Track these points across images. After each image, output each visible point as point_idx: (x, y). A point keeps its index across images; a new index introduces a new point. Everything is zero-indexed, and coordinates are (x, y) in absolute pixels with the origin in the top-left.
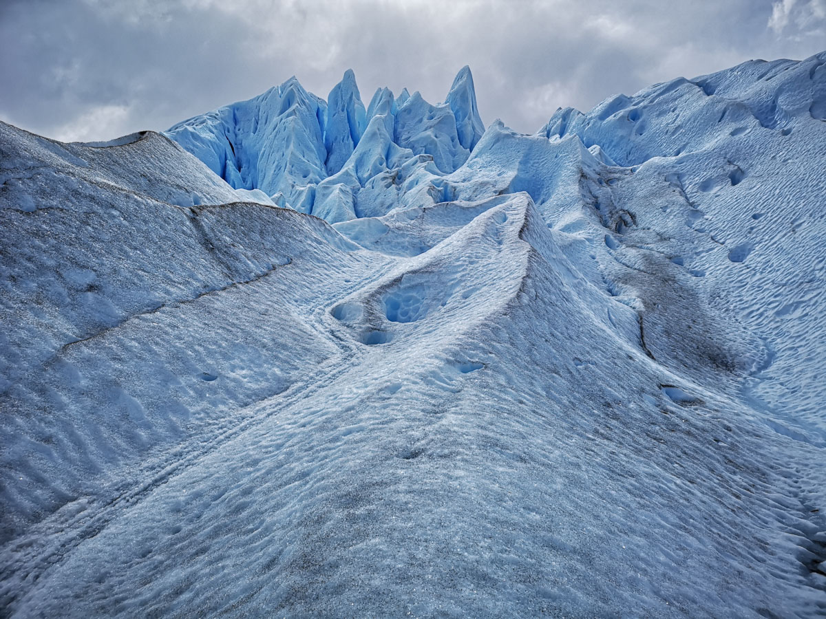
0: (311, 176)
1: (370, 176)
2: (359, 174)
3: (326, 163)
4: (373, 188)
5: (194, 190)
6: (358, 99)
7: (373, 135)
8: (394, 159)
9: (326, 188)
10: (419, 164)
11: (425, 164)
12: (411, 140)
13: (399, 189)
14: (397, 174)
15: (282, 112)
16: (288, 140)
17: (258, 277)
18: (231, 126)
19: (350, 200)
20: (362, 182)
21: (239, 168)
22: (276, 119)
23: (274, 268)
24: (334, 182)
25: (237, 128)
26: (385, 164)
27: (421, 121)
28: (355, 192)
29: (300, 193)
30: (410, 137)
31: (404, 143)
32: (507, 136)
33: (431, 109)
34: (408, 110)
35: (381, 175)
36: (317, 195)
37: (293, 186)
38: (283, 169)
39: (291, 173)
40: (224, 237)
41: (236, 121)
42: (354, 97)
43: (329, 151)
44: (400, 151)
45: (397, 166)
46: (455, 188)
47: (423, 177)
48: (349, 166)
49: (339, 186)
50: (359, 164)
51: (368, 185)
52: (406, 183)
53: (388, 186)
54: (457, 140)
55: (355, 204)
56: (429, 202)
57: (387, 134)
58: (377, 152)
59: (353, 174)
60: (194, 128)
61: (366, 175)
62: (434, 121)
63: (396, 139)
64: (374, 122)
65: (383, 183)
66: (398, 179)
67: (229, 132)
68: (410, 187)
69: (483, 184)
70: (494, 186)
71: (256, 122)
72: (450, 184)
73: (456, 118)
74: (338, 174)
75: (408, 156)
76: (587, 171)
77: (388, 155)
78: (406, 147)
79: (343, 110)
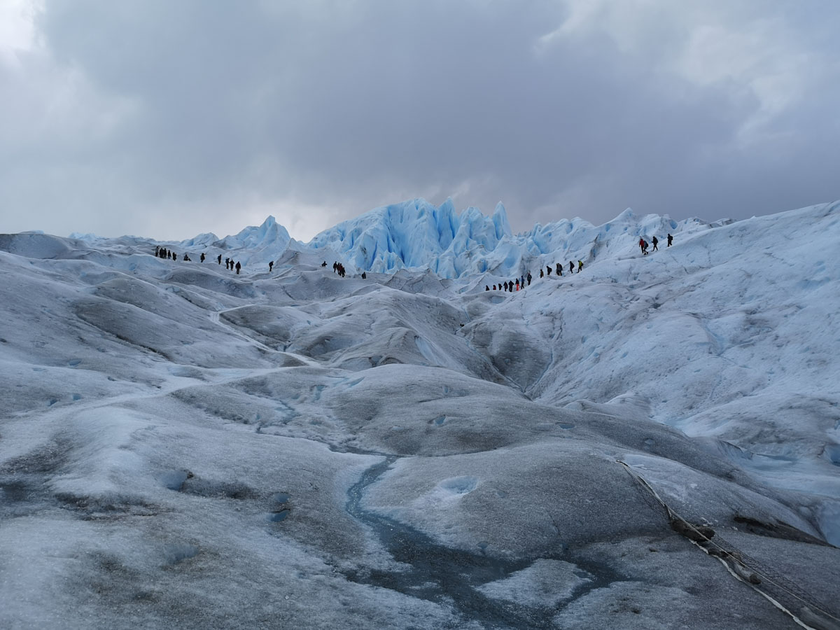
1: (459, 254)
2: (456, 252)
4: (461, 258)
7: (461, 234)
9: (442, 258)
10: (478, 249)
11: (481, 249)
12: (477, 236)
13: (470, 260)
14: (470, 253)
15: (418, 218)
19: (452, 264)
22: (414, 220)
24: (445, 255)
25: (391, 219)
26: (465, 247)
27: (481, 227)
28: (454, 259)
31: (473, 237)
34: (476, 222)
36: (439, 261)
37: (428, 256)
38: (422, 247)
39: (426, 249)
41: (390, 215)
42: (452, 212)
44: (472, 242)
45: (471, 249)
47: (479, 256)
48: (451, 248)
50: (456, 246)
52: (472, 258)
54: (495, 235)
57: (467, 235)
58: (463, 242)
59: (453, 251)
62: (486, 228)
63: (471, 236)
64: (462, 228)
65: (465, 256)
67: (387, 222)
68: (474, 260)
71: (402, 217)
72: (487, 260)
73: (496, 226)
74: (447, 251)
75: (474, 244)
76: (524, 257)
77: (467, 243)
78: (474, 240)
79: (447, 215)
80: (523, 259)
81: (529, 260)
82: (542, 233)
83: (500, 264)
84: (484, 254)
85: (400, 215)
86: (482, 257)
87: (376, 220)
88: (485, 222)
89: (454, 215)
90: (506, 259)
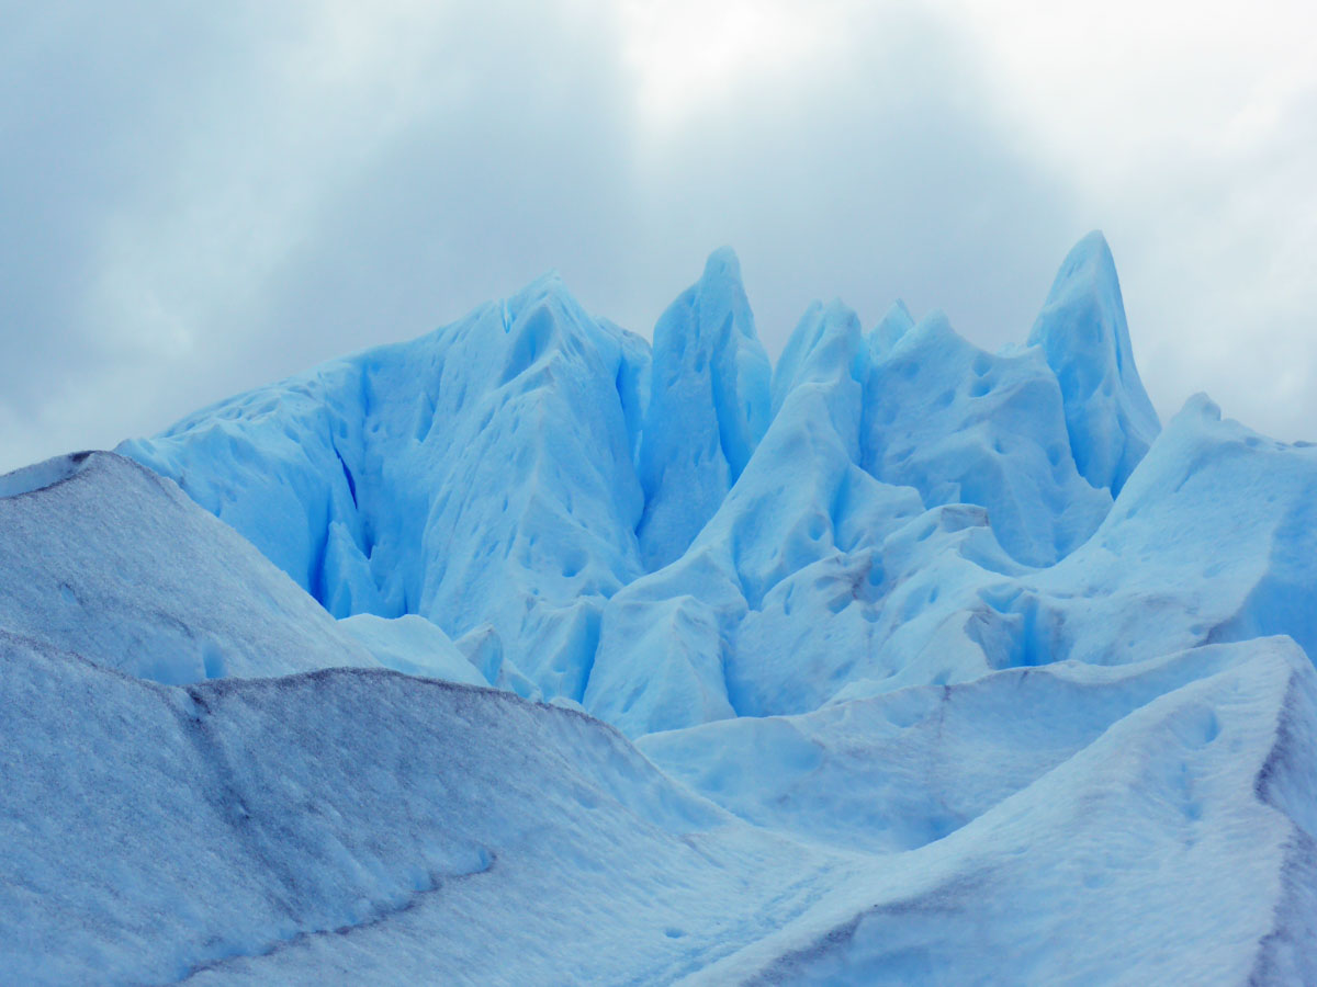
0: (590, 570)
1: (779, 574)
2: (746, 567)
3: (639, 530)
4: (787, 610)
5: (208, 629)
6: (748, 332)
7: (793, 446)
8: (860, 518)
9: (635, 609)
10: (940, 536)
11: (961, 535)
12: (916, 457)
13: (873, 617)
14: (869, 568)
15: (511, 373)
16: (523, 459)
17: (382, 913)
18: (351, 417)
19: (711, 650)
20: (752, 592)
21: (368, 546)
22: (489, 396)
23: (436, 886)
24: (662, 593)
25: (372, 421)
26: (827, 535)
27: (948, 398)
28: (729, 622)
29: (553, 625)
30: (910, 451)
31: (891, 468)
32: (1232, 449)
33: (984, 364)
34: (908, 367)
35: (815, 570)
36: (606, 632)
37: (530, 604)
38: (502, 547)
39: (527, 560)
40: (284, 780)
41: (368, 402)
42: (735, 329)
43: (651, 493)
45: (870, 542)
46: (1060, 616)
48: (714, 538)
49: (676, 603)
51: (772, 601)
53: (838, 606)
54: (1068, 459)
55: (728, 664)
56: (971, 664)
57: (837, 440)
58: (804, 496)
59: (725, 565)
60: (242, 427)
61: (766, 569)
62: (990, 400)
63: (867, 454)
65: (822, 596)
66: (870, 582)
67: (344, 434)
68: (909, 612)
69: (1156, 603)
70: (1191, 611)
73: (1066, 379)
74: (676, 567)
77: (839, 506)
78: (898, 481)
79: (699, 367)
84: (998, 567)
86: (981, 587)
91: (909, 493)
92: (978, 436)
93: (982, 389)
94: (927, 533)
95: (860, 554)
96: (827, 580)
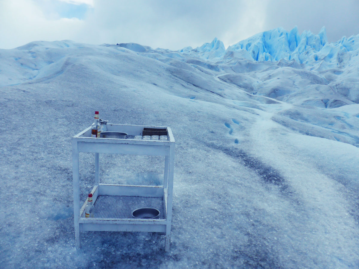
0: (288, 51)
1: (302, 53)
3: (289, 47)
7: (303, 44)
11: (313, 50)
15: (280, 36)
18: (263, 37)
19: (298, 57)
20: (300, 53)
25: (265, 38)
27: (313, 39)
28: (299, 55)
30: (310, 43)
34: (310, 37)
35: (304, 52)
39: (284, 51)
44: (308, 47)
47: (313, 54)
49: (296, 55)
50: (299, 49)
52: (309, 54)
53: (306, 54)
54: (320, 44)
56: (314, 60)
57: (305, 43)
58: (303, 47)
59: (298, 51)
63: (307, 44)
64: (303, 40)
68: (310, 55)
69: (323, 55)
71: (270, 37)
72: (318, 55)
73: (321, 38)
74: (295, 52)
75: (310, 48)
76: (340, 53)
77: (305, 47)
78: (309, 46)
79: (294, 35)
80: (339, 54)
81: (342, 55)
82: (348, 41)
83: (325, 57)
84: (315, 52)
85: (269, 36)
86: (314, 54)
87: (258, 38)
88: (315, 37)
89: (298, 34)
90: (329, 54)
91: (310, 47)
92: (314, 43)
93: (315, 39)
94: (311, 50)
95: (307, 51)
96: (305, 53)
